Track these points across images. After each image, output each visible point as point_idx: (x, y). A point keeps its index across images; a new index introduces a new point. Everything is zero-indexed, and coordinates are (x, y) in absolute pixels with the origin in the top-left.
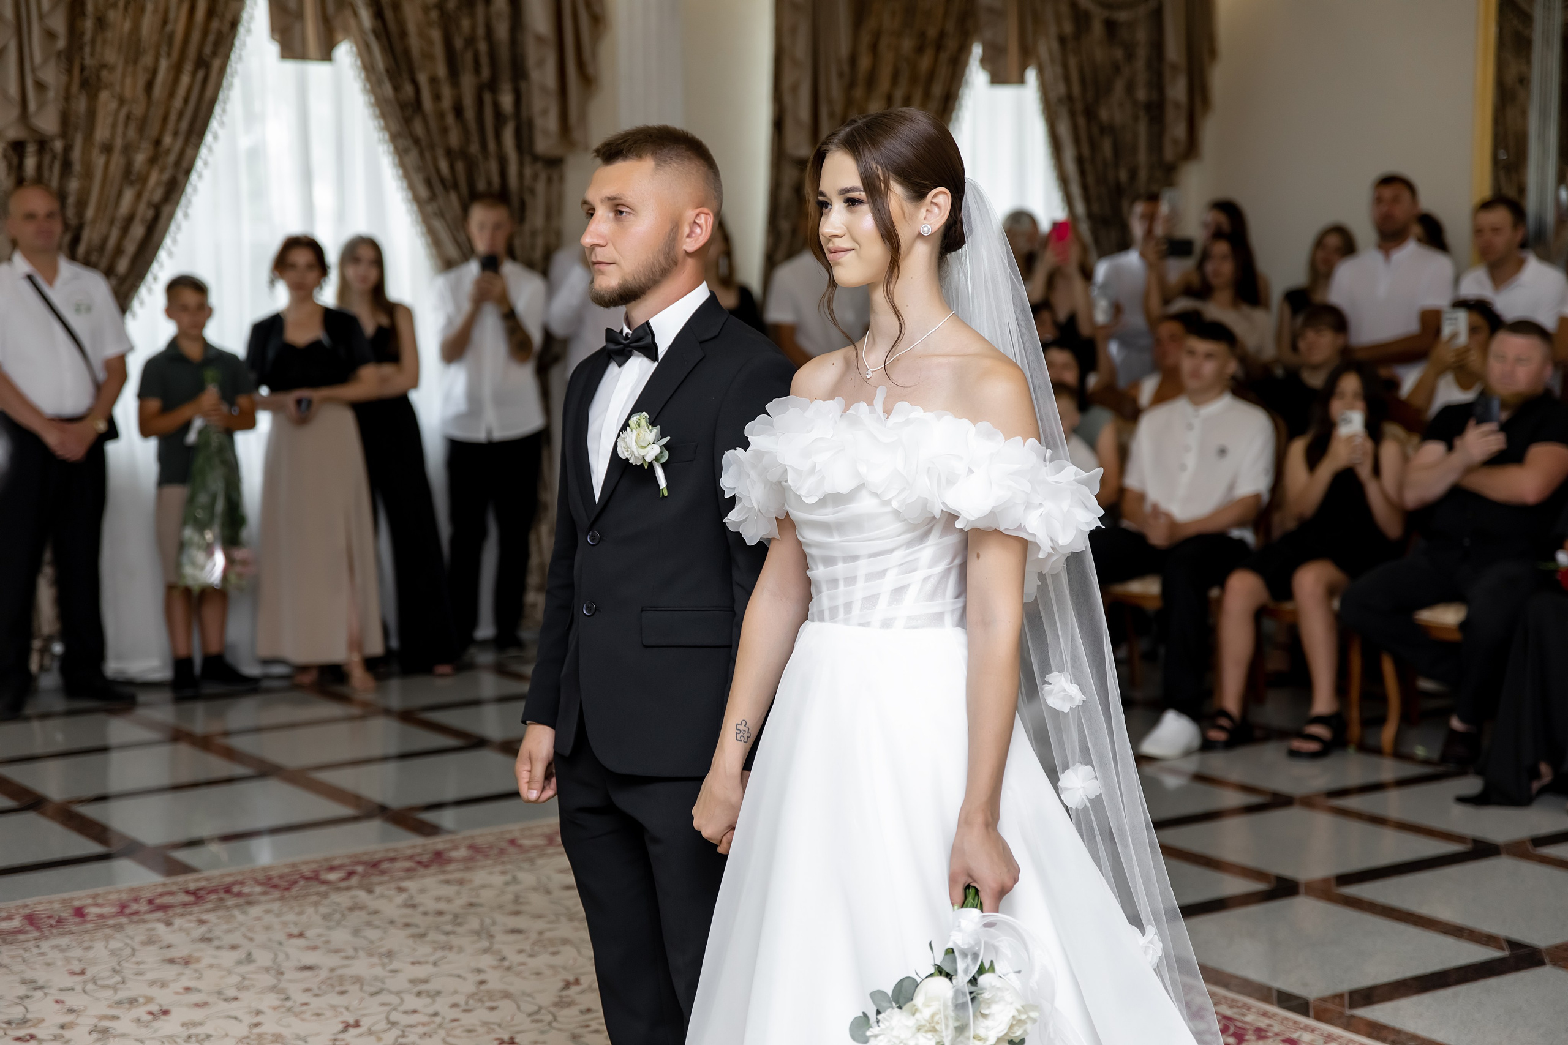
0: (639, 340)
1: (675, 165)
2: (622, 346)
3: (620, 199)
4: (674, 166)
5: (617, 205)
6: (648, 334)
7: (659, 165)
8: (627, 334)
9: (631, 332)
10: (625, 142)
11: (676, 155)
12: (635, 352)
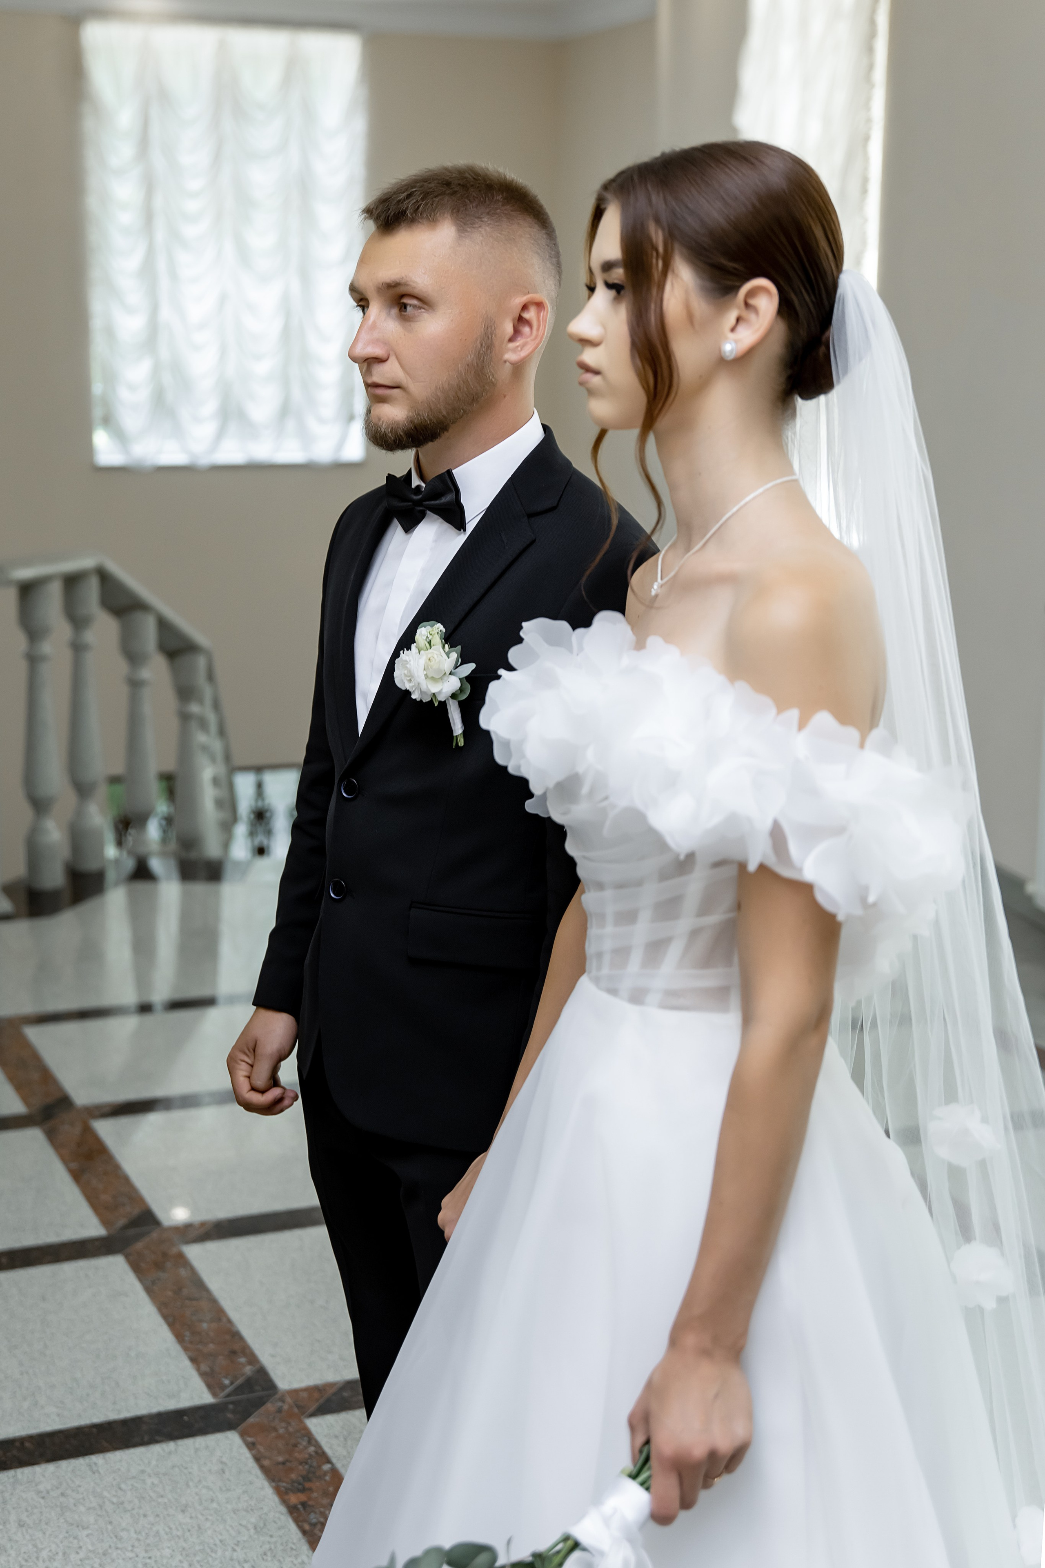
0: (438, 495)
1: (488, 229)
2: (410, 503)
3: (406, 285)
4: (486, 230)
5: (403, 296)
6: (450, 490)
7: (465, 231)
8: (418, 487)
9: (424, 485)
10: (409, 196)
11: (488, 213)
12: (428, 512)
